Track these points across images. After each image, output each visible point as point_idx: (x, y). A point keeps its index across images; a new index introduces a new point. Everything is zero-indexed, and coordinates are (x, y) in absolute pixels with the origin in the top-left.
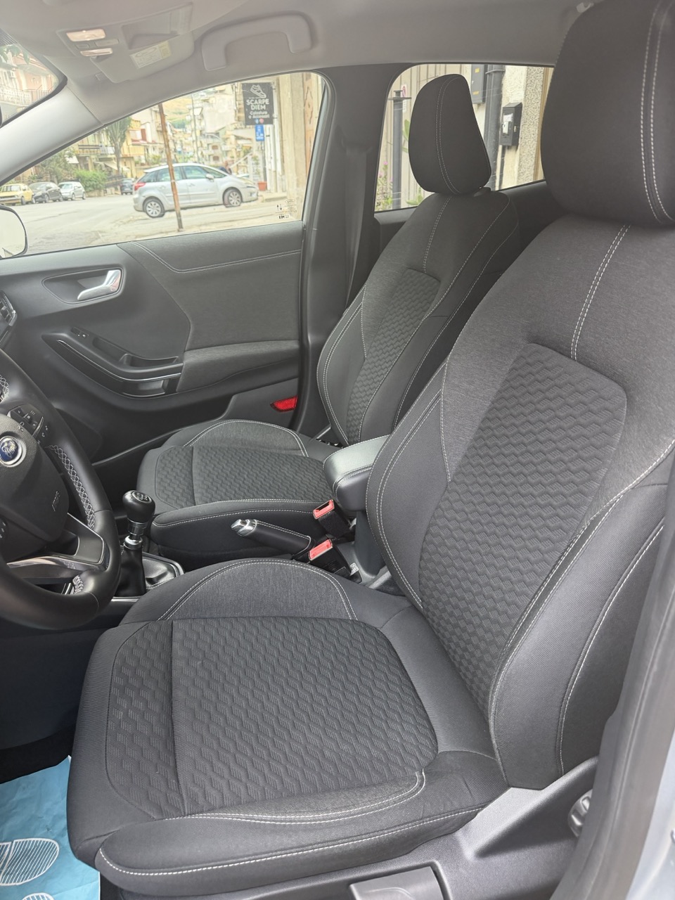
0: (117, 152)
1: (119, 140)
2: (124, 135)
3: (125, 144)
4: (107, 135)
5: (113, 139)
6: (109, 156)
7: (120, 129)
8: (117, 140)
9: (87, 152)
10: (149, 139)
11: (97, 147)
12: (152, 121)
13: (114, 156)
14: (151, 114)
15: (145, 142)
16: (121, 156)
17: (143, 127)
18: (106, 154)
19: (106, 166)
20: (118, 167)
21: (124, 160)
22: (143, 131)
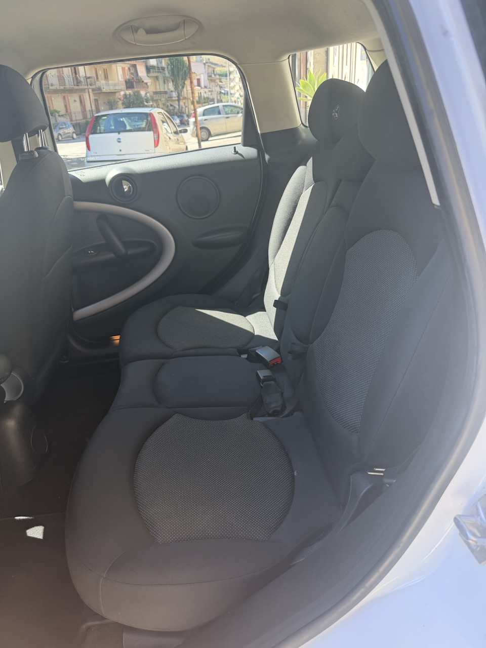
0: (178, 97)
1: (181, 87)
2: (184, 84)
3: (185, 89)
4: (173, 84)
5: (176, 88)
6: (174, 99)
7: (182, 79)
8: (179, 87)
9: (159, 96)
10: (202, 84)
11: (166, 93)
12: (205, 72)
13: (177, 98)
14: (205, 68)
15: (199, 88)
16: (181, 98)
17: (198, 77)
18: (171, 97)
19: (171, 105)
20: (179, 106)
21: (184, 101)
22: (199, 80)
